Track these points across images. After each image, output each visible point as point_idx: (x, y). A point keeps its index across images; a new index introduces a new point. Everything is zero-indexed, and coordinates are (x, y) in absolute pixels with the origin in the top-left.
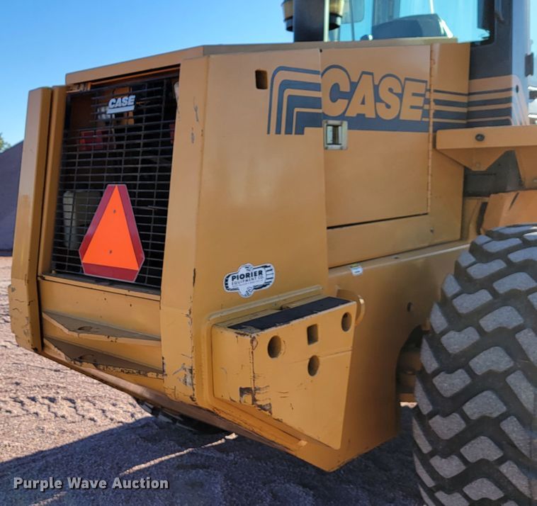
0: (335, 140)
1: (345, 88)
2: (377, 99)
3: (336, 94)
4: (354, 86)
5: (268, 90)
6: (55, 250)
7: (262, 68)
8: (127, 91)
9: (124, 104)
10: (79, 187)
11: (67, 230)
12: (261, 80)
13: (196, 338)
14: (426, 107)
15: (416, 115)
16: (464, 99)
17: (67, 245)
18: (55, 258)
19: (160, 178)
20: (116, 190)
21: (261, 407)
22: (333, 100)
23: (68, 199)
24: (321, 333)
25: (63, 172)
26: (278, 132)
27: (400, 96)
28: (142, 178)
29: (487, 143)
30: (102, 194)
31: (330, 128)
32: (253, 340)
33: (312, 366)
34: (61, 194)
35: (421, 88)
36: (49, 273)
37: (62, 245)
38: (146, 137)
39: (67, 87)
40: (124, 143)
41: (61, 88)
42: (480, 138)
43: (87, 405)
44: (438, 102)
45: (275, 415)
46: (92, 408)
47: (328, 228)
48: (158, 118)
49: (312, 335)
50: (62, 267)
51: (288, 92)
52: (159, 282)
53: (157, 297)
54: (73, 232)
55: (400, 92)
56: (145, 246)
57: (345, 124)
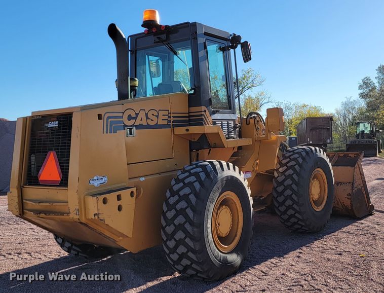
0: (131, 133)
1: (134, 115)
2: (147, 118)
3: (130, 118)
4: (137, 115)
5: (102, 120)
6: (28, 176)
7: (100, 113)
8: (55, 119)
9: (55, 124)
10: (37, 152)
11: (33, 169)
12: (100, 117)
13: (79, 199)
14: (169, 119)
15: (165, 122)
16: (187, 115)
17: (33, 174)
18: (28, 179)
19: (67, 149)
20: (52, 153)
21: (101, 220)
22: (129, 120)
23: (33, 157)
24: (122, 197)
25: (30, 147)
26: (107, 133)
27: (157, 116)
28: (61, 149)
29: (190, 132)
30: (46, 155)
31: (128, 130)
32: (97, 198)
33: (120, 208)
34: (30, 155)
35: (166, 113)
36: (26, 185)
37: (30, 174)
38: (63, 132)
39: (32, 117)
40: (55, 137)
41: (30, 117)
42: (187, 130)
43: (37, 254)
44: (174, 117)
45: (106, 223)
46: (39, 255)
47: (128, 164)
48: (67, 129)
49: (119, 198)
50: (31, 182)
51: (110, 120)
52: (67, 184)
53: (66, 188)
54: (35, 169)
55: (157, 115)
56: (62, 172)
57: (134, 128)
